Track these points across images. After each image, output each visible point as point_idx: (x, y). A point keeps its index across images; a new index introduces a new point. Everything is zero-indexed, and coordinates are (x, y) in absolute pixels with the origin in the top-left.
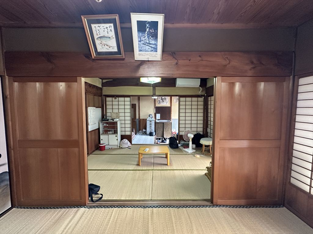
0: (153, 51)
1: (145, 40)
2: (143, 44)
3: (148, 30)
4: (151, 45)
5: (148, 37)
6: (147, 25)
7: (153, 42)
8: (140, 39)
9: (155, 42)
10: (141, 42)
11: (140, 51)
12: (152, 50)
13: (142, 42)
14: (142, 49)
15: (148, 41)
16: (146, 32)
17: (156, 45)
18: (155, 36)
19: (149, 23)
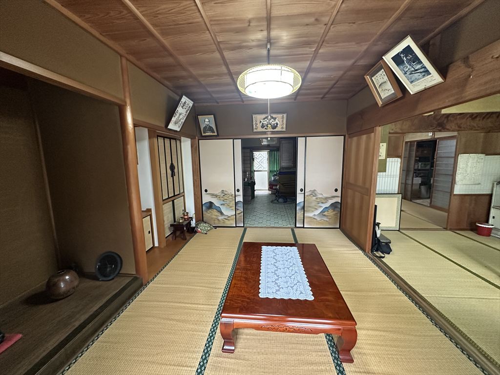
0: (426, 75)
1: (409, 69)
2: (410, 74)
3: (405, 59)
4: (419, 71)
5: (410, 65)
6: (402, 55)
7: (419, 66)
8: (404, 71)
9: (421, 65)
10: (406, 73)
11: (412, 82)
12: (424, 75)
13: (408, 73)
14: (412, 80)
15: (413, 69)
16: (405, 62)
17: (423, 68)
18: (416, 60)
19: (402, 52)
